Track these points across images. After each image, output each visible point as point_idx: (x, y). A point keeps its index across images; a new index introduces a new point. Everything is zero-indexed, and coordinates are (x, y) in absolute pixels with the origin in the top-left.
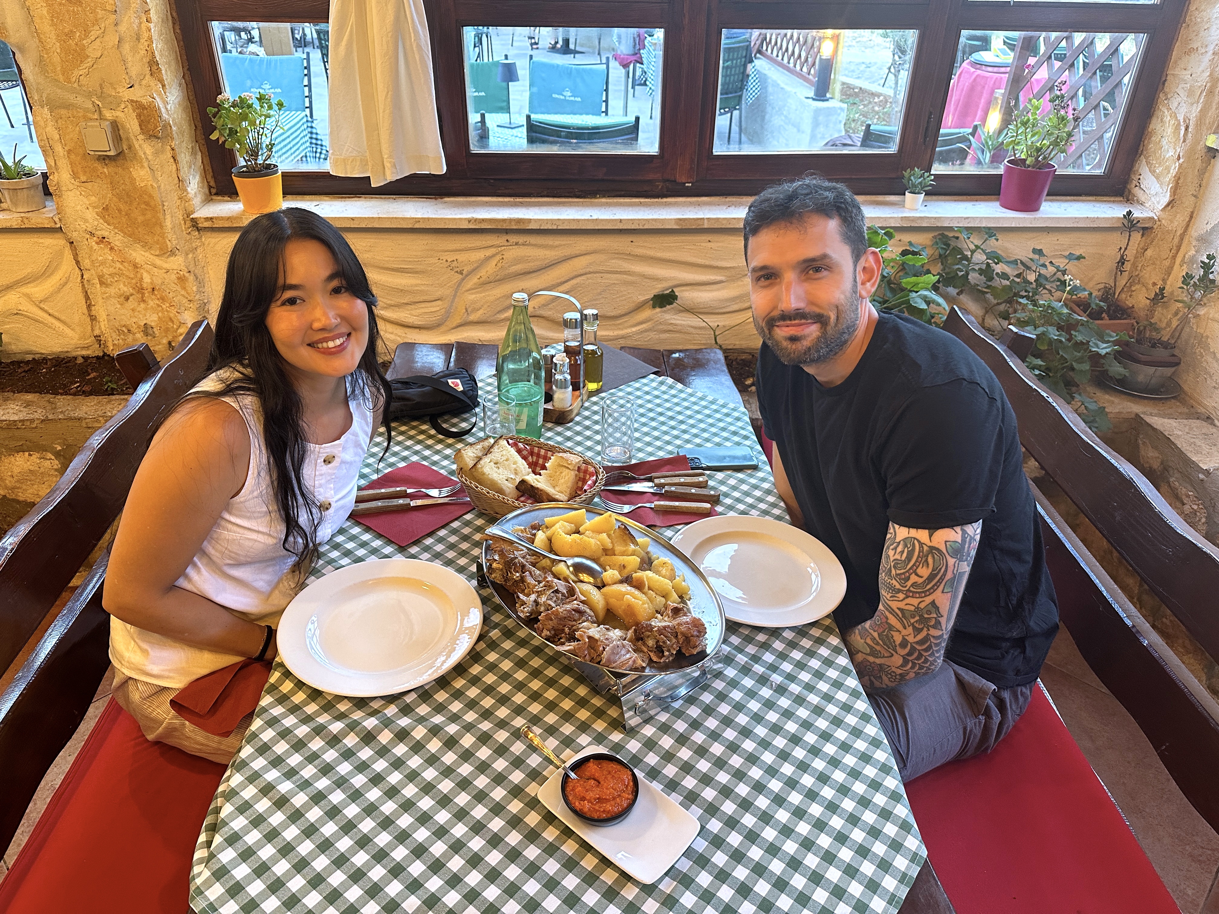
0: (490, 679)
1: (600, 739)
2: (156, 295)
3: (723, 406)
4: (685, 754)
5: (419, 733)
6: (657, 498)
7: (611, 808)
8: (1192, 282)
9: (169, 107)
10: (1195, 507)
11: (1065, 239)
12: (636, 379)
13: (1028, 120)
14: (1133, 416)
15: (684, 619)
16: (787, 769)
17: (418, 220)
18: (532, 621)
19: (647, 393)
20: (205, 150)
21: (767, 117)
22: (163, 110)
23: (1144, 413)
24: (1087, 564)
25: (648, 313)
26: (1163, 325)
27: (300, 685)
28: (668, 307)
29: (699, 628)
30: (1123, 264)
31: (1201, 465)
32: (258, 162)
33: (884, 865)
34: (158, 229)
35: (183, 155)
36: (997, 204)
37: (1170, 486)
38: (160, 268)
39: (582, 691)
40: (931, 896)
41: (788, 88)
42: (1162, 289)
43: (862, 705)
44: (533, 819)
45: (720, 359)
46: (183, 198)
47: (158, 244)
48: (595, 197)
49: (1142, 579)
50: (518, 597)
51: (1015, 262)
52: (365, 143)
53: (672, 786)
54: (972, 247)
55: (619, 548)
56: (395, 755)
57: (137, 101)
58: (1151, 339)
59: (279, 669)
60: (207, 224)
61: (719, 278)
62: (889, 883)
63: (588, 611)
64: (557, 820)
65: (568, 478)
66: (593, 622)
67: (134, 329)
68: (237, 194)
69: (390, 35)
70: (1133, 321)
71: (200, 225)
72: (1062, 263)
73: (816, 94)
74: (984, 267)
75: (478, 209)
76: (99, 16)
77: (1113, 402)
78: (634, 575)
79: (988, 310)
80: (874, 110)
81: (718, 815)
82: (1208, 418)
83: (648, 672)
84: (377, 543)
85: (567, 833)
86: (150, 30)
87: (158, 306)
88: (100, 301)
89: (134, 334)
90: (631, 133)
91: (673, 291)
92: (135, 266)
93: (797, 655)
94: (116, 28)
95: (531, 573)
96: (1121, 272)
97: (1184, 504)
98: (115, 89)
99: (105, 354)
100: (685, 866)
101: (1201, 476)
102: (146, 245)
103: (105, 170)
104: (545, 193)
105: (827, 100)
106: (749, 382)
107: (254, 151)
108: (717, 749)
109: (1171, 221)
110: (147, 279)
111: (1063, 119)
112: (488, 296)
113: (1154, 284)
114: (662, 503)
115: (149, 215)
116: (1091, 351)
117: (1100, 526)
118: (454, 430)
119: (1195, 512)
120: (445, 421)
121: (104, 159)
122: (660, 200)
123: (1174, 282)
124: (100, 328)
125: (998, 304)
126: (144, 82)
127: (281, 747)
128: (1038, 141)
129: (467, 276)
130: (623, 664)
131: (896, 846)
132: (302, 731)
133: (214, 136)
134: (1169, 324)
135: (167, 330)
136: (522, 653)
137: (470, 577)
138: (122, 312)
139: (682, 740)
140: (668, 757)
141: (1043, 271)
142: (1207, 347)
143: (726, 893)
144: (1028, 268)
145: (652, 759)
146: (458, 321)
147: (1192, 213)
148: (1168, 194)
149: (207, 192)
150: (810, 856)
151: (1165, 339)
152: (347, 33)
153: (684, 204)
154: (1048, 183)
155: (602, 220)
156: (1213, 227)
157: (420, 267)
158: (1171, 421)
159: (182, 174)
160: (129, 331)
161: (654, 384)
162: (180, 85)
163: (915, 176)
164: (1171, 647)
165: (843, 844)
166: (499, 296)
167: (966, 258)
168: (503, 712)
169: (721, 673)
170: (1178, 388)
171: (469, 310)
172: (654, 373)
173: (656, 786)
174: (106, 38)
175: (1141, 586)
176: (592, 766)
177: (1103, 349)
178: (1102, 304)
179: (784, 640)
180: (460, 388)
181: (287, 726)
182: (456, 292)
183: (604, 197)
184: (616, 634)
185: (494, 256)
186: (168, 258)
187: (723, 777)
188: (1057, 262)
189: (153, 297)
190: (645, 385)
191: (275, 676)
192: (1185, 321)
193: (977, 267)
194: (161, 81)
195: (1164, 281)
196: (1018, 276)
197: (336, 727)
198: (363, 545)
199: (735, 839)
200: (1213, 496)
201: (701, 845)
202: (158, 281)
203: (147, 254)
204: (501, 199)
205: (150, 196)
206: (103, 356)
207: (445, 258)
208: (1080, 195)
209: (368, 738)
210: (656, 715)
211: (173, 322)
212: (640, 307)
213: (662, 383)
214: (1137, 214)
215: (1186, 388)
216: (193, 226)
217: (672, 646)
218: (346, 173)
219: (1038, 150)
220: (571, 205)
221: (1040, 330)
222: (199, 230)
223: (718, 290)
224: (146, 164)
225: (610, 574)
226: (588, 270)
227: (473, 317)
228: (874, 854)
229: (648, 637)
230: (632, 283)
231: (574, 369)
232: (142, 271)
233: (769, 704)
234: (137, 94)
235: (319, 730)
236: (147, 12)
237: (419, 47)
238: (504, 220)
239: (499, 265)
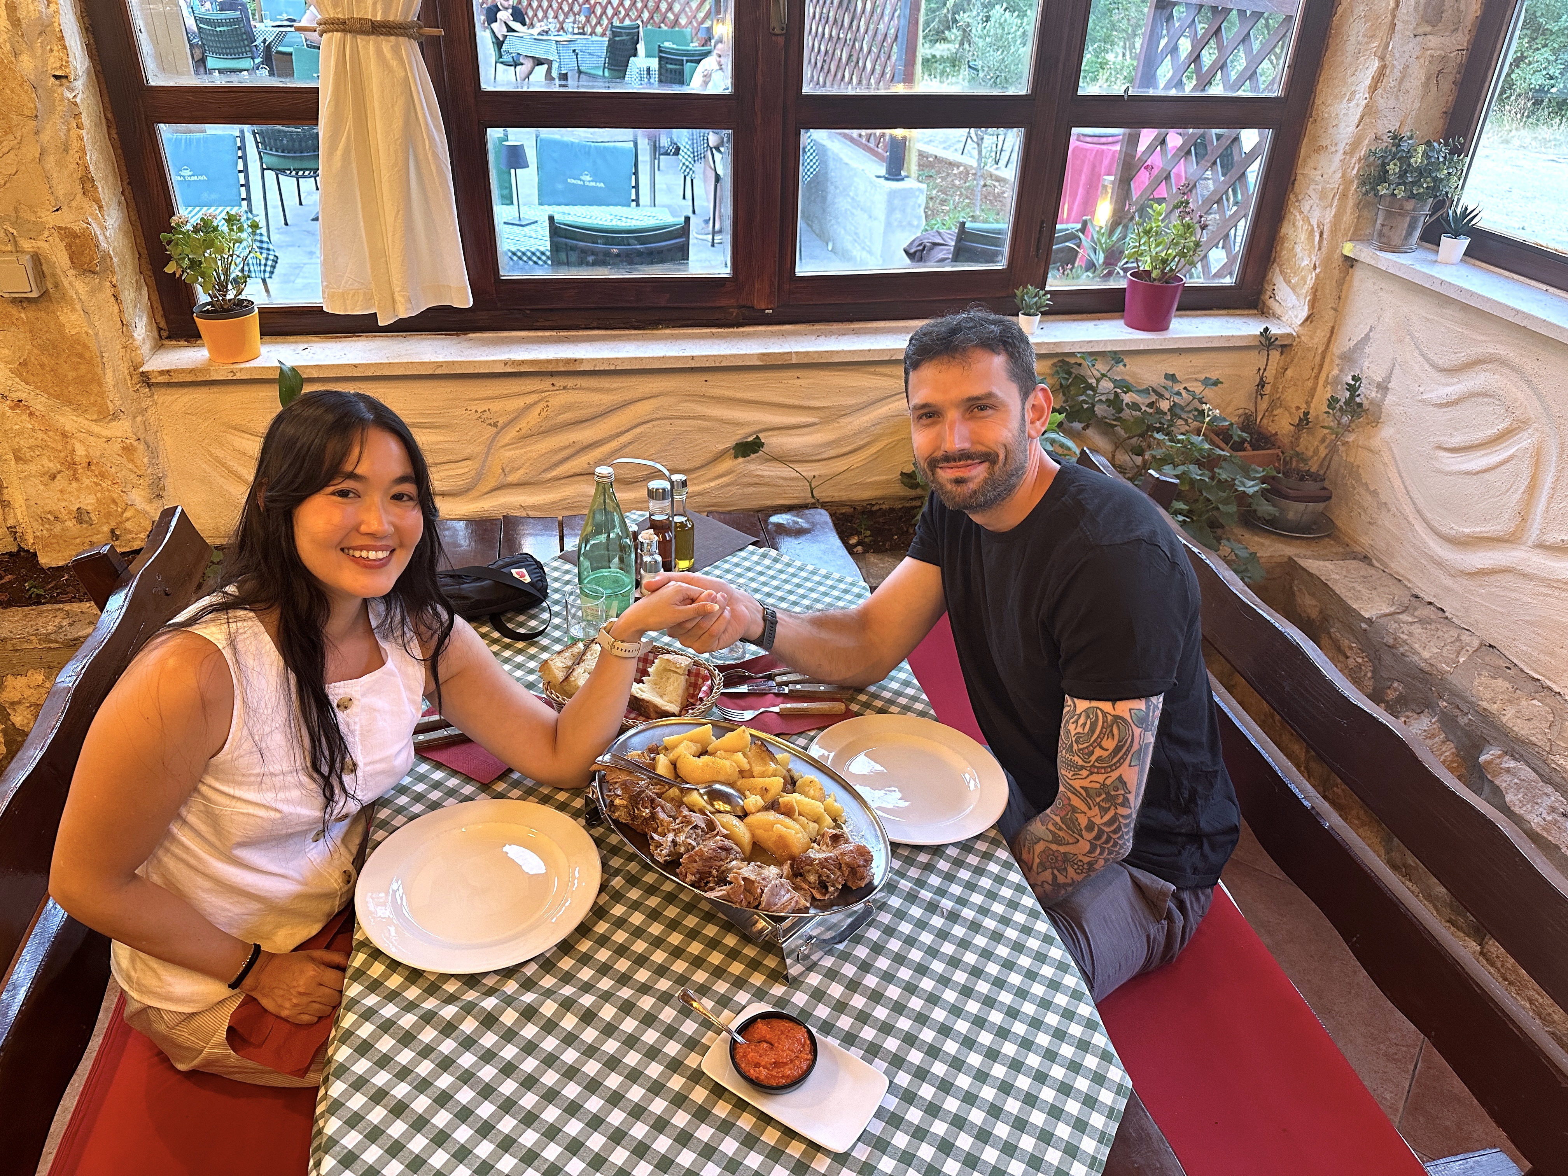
0: (620, 937)
1: (760, 994)
2: (93, 471)
3: (840, 581)
4: (858, 1001)
5: (549, 1008)
6: (780, 699)
7: (791, 1072)
8: (1338, 406)
9: (108, 234)
10: (1360, 660)
11: (1198, 360)
12: (732, 553)
13: (1151, 228)
14: (1286, 559)
15: (848, 847)
16: (973, 1007)
17: (440, 365)
18: (672, 864)
19: (749, 569)
20: (152, 282)
21: (829, 197)
22: (101, 238)
23: (1296, 555)
24: (1257, 741)
25: (728, 464)
26: (1310, 453)
27: (394, 965)
28: (753, 456)
29: (866, 856)
30: (1263, 387)
31: (1363, 613)
32: (228, 297)
33: (1090, 1102)
34: (95, 388)
35: (126, 293)
36: (1121, 323)
37: (1331, 637)
38: (99, 436)
39: (731, 941)
40: (1142, 1129)
41: (854, 164)
42: (1306, 414)
43: (1043, 926)
44: (699, 1095)
45: (826, 523)
46: (129, 347)
47: (95, 406)
48: (657, 328)
49: (1308, 744)
50: (652, 838)
51: (1146, 391)
52: (369, 271)
53: (850, 1039)
54: (1098, 375)
55: (757, 769)
56: (525, 1038)
57: (66, 228)
58: (1299, 471)
59: (365, 949)
60: (161, 379)
61: (811, 420)
62: (1097, 1120)
63: (734, 846)
64: (726, 1093)
65: (677, 686)
66: (743, 860)
67: (63, 515)
68: (199, 336)
69: (399, 142)
70: (1278, 451)
71: (153, 380)
72: (1197, 387)
73: (889, 171)
74: (1112, 397)
75: (515, 348)
76: (14, 123)
77: (1263, 545)
78: (781, 800)
79: (1118, 444)
80: (954, 185)
81: (904, 1067)
82: (1365, 557)
83: (812, 912)
84: (453, 782)
85: (741, 1105)
86: (82, 139)
87: (96, 484)
88: (16, 482)
89: (63, 522)
90: (680, 237)
91: (757, 437)
92: (64, 435)
93: (964, 874)
94: (37, 137)
95: (662, 808)
96: (1262, 395)
97: (1347, 657)
98: (35, 212)
99: (21, 549)
100: (877, 1128)
101: (1364, 626)
102: (79, 409)
103: (23, 315)
104: (595, 324)
105: (903, 179)
106: (853, 541)
107: (223, 286)
108: (893, 992)
109: (1312, 338)
110: (80, 451)
111: (1189, 227)
112: (531, 451)
113: (1298, 408)
114: (789, 705)
115: (83, 370)
116: (1236, 490)
117: (1268, 698)
118: (522, 631)
119: (1359, 666)
120: (510, 620)
121: (21, 302)
122: (735, 330)
123: (1319, 406)
124: (15, 517)
125: (1129, 438)
126: (74, 204)
127: (386, 1044)
128: (1162, 251)
129: (502, 428)
130: (784, 907)
131: (1099, 1079)
132: (408, 1021)
133: (170, 269)
134: (1316, 452)
135: (109, 515)
136: (653, 902)
137: (575, 814)
138: (46, 495)
139: (853, 986)
140: (841, 1007)
141: (1177, 399)
142: (1358, 479)
143: (926, 1152)
144: (1161, 396)
145: (822, 1012)
146: (492, 484)
147: (1333, 328)
148: (1306, 308)
149: (156, 334)
150: (1010, 1100)
151: (1314, 469)
152: (343, 140)
153: (764, 335)
154: (1178, 295)
155: (670, 358)
156: (1356, 345)
157: (441, 421)
158: (1327, 563)
159: (126, 317)
160: (56, 518)
161: (755, 558)
162: (119, 203)
163: (1029, 294)
164: (1345, 820)
165: (1043, 1084)
166: (544, 451)
167: (1090, 387)
168: (642, 975)
169: (885, 904)
170: (1330, 524)
171: (507, 470)
172: (753, 544)
173: (832, 1042)
174: (24, 150)
175: (1307, 752)
176: (760, 1025)
177: (1251, 487)
178: (1245, 435)
179: (948, 859)
180: (527, 579)
181: (388, 1016)
182: (489, 449)
183: (668, 327)
184: (772, 871)
185: (536, 403)
186: (109, 423)
187: (904, 1024)
188: (1191, 386)
189: (89, 473)
190: (745, 559)
191: (359, 959)
192: (1333, 450)
193: (1104, 398)
194: (97, 201)
195: (1308, 403)
196: (1151, 405)
197: (449, 1012)
198: (436, 785)
199: (927, 1092)
200: (1377, 647)
201: (892, 1103)
202: (95, 453)
203: (80, 419)
204: (540, 333)
205: (85, 346)
206: (19, 551)
207: (474, 408)
208: (1211, 309)
209: (489, 1021)
210: (819, 960)
211: (116, 503)
212: (719, 457)
213: (764, 556)
214: (1274, 330)
215: (1339, 524)
216: (143, 382)
217: (837, 879)
218: (346, 310)
219: (1165, 262)
220: (629, 339)
221: (1180, 469)
222: (149, 385)
223: (811, 433)
224: (78, 307)
225: (753, 801)
226: (654, 416)
227: (511, 479)
228: (1078, 1090)
229: (809, 871)
230: (707, 430)
231: (664, 548)
232: (74, 440)
233: (943, 935)
234: (65, 219)
235: (428, 1018)
236: (77, 116)
237: (435, 155)
238: (549, 362)
239: (544, 414)
